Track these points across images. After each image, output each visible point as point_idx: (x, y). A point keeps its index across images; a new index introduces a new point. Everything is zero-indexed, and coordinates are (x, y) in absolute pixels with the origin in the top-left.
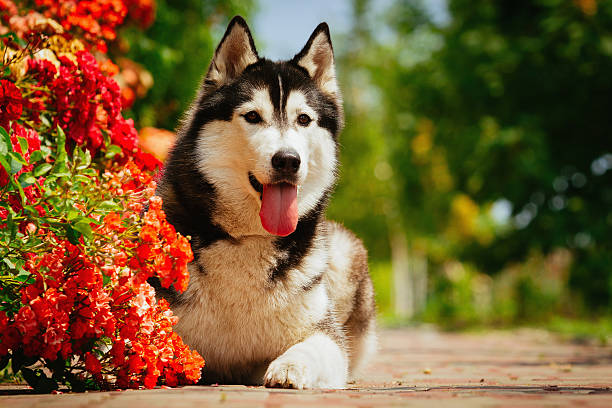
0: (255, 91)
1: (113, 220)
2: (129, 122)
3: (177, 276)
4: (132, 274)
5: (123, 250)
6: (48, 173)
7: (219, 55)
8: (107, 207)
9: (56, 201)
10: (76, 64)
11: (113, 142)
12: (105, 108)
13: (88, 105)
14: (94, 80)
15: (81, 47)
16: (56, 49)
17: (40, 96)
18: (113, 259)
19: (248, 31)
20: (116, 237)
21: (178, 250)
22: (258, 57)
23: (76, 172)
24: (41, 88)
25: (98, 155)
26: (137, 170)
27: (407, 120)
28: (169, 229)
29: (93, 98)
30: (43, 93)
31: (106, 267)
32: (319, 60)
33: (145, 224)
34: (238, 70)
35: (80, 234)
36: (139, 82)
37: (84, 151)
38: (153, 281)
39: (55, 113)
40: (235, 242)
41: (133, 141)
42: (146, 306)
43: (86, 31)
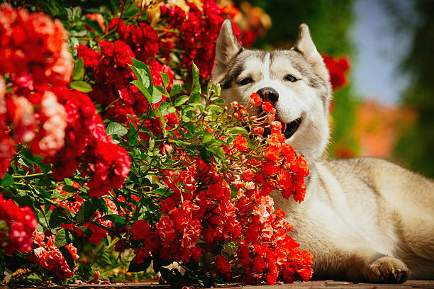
1: (241, 142)
3: (296, 190)
5: (249, 167)
6: (185, 104)
8: (237, 132)
10: (201, 9)
13: (212, 45)
14: (217, 23)
17: (170, 37)
18: (241, 176)
20: (244, 156)
21: (297, 167)
23: (210, 102)
24: (172, 30)
26: (260, 99)
28: (289, 149)
29: (216, 39)
30: (173, 34)
31: (236, 182)
33: (268, 145)
35: (211, 153)
36: (260, 24)
39: (183, 52)
42: (266, 215)
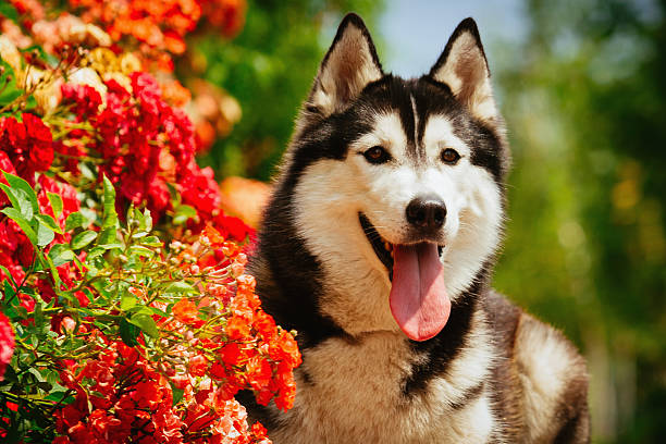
0: (377, 117)
1: (186, 310)
2: (207, 172)
3: (278, 389)
4: (215, 387)
5: (201, 352)
6: (91, 245)
7: (326, 71)
8: (176, 290)
9: (103, 284)
10: (129, 89)
11: (184, 202)
12: (171, 153)
13: (148, 149)
14: (156, 111)
15: (137, 66)
16: (101, 68)
17: (79, 137)
18: (187, 366)
19: (366, 34)
20: (191, 334)
21: (281, 351)
22: (382, 72)
23: (132, 242)
24: (80, 126)
25: (162, 219)
26: (219, 238)
27: (604, 160)
28: (266, 321)
29: (154, 139)
30: (83, 132)
31: (177, 377)
32: (468, 74)
33: (231, 315)
34: (354, 91)
35: (138, 329)
36: (220, 115)
37: (142, 211)
38: (245, 396)
39: (100, 161)
40: (353, 341)
41: (213, 200)
42: (234, 433)
43: (141, 41)
